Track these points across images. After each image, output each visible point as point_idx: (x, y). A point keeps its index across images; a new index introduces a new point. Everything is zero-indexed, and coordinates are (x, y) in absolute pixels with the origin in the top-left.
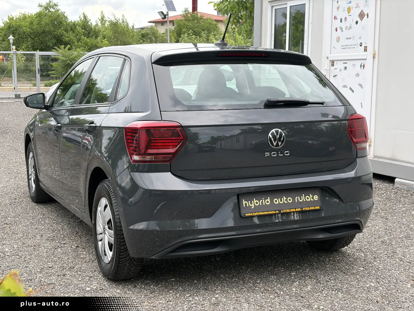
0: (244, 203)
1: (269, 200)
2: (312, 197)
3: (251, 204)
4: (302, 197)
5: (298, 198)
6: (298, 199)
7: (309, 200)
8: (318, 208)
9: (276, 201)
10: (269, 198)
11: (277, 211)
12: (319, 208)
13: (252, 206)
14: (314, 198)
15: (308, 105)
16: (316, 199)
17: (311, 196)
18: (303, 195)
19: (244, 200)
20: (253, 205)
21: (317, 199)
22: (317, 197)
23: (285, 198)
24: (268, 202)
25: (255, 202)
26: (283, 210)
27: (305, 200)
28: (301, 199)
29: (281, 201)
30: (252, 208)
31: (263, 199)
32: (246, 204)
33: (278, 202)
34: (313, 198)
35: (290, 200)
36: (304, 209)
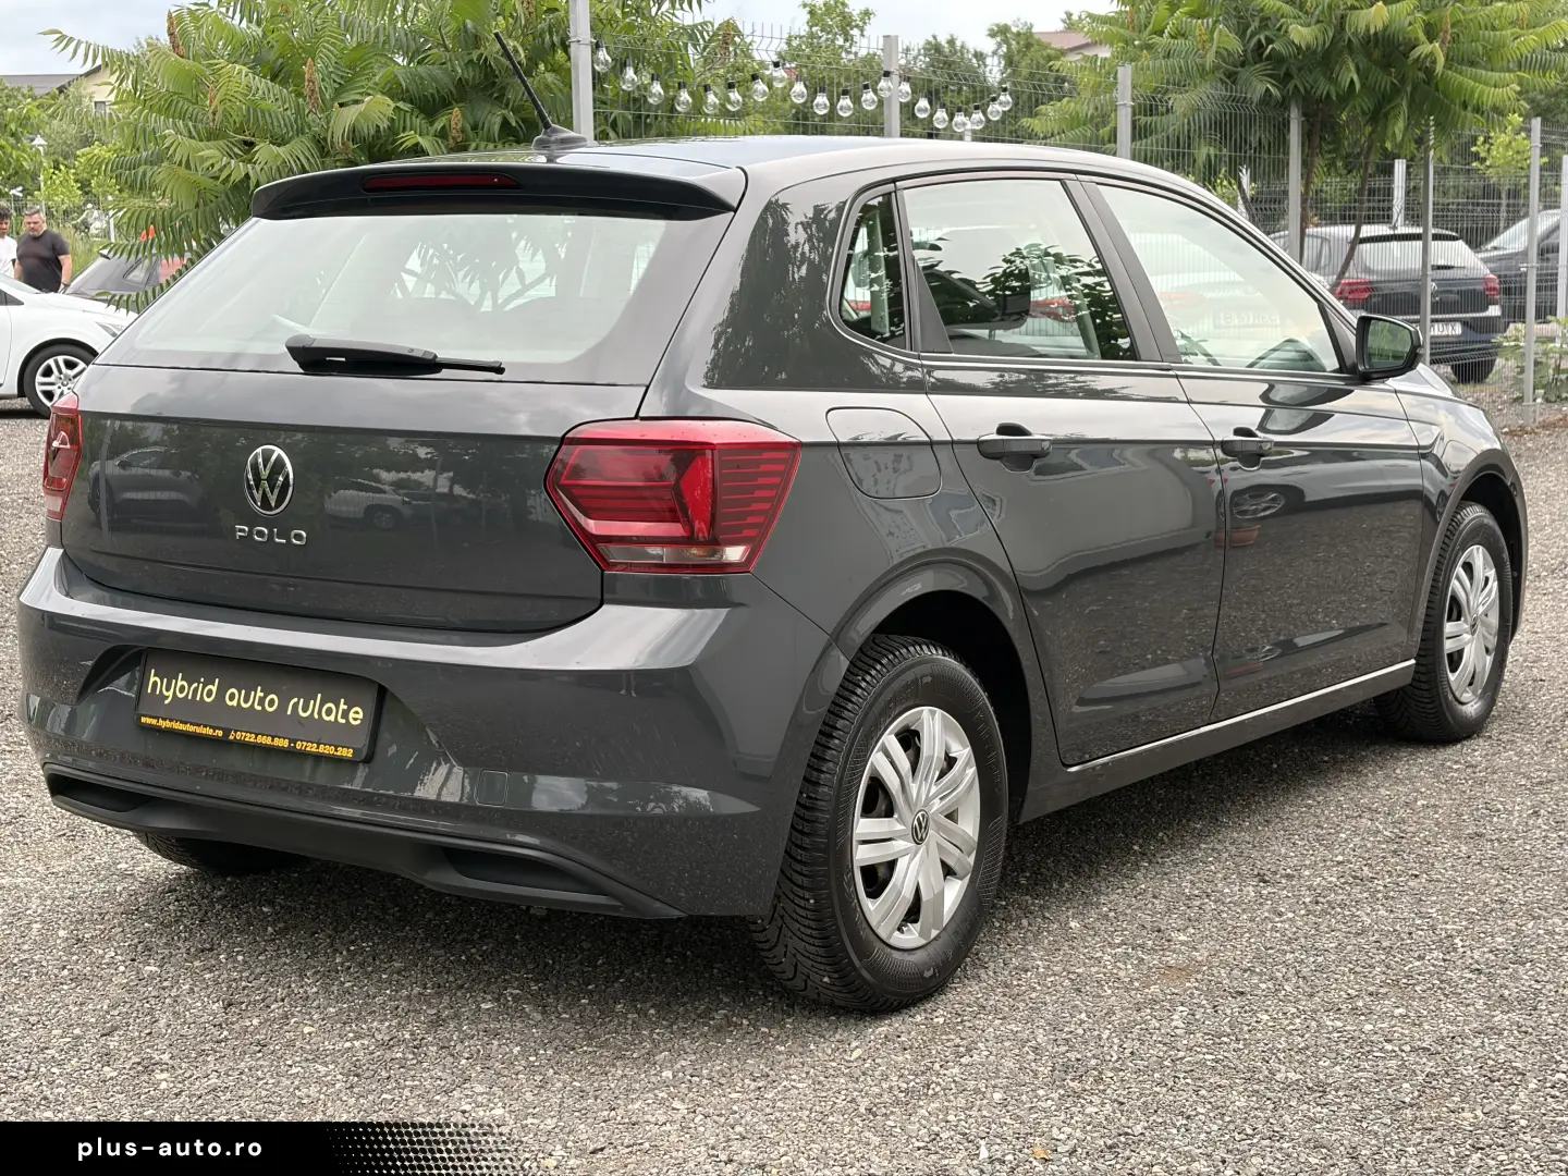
0: (152, 679)
1: (214, 689)
2: (343, 710)
3: (168, 689)
4: (312, 702)
5: (298, 702)
6: (296, 706)
7: (332, 718)
8: (347, 753)
9: (232, 697)
10: (217, 680)
11: (219, 728)
12: (350, 755)
13: (168, 697)
14: (351, 715)
15: (444, 370)
16: (355, 719)
17: (343, 706)
18: (319, 695)
19: (153, 671)
20: (170, 693)
21: (358, 722)
22: (361, 716)
23: (260, 694)
24: (210, 693)
25: (180, 683)
26: (236, 731)
27: (316, 716)
28: (305, 710)
29: (246, 701)
30: (167, 702)
31: (202, 680)
32: (155, 683)
33: (234, 703)
34: (345, 714)
35: (271, 703)
36: (299, 745)
